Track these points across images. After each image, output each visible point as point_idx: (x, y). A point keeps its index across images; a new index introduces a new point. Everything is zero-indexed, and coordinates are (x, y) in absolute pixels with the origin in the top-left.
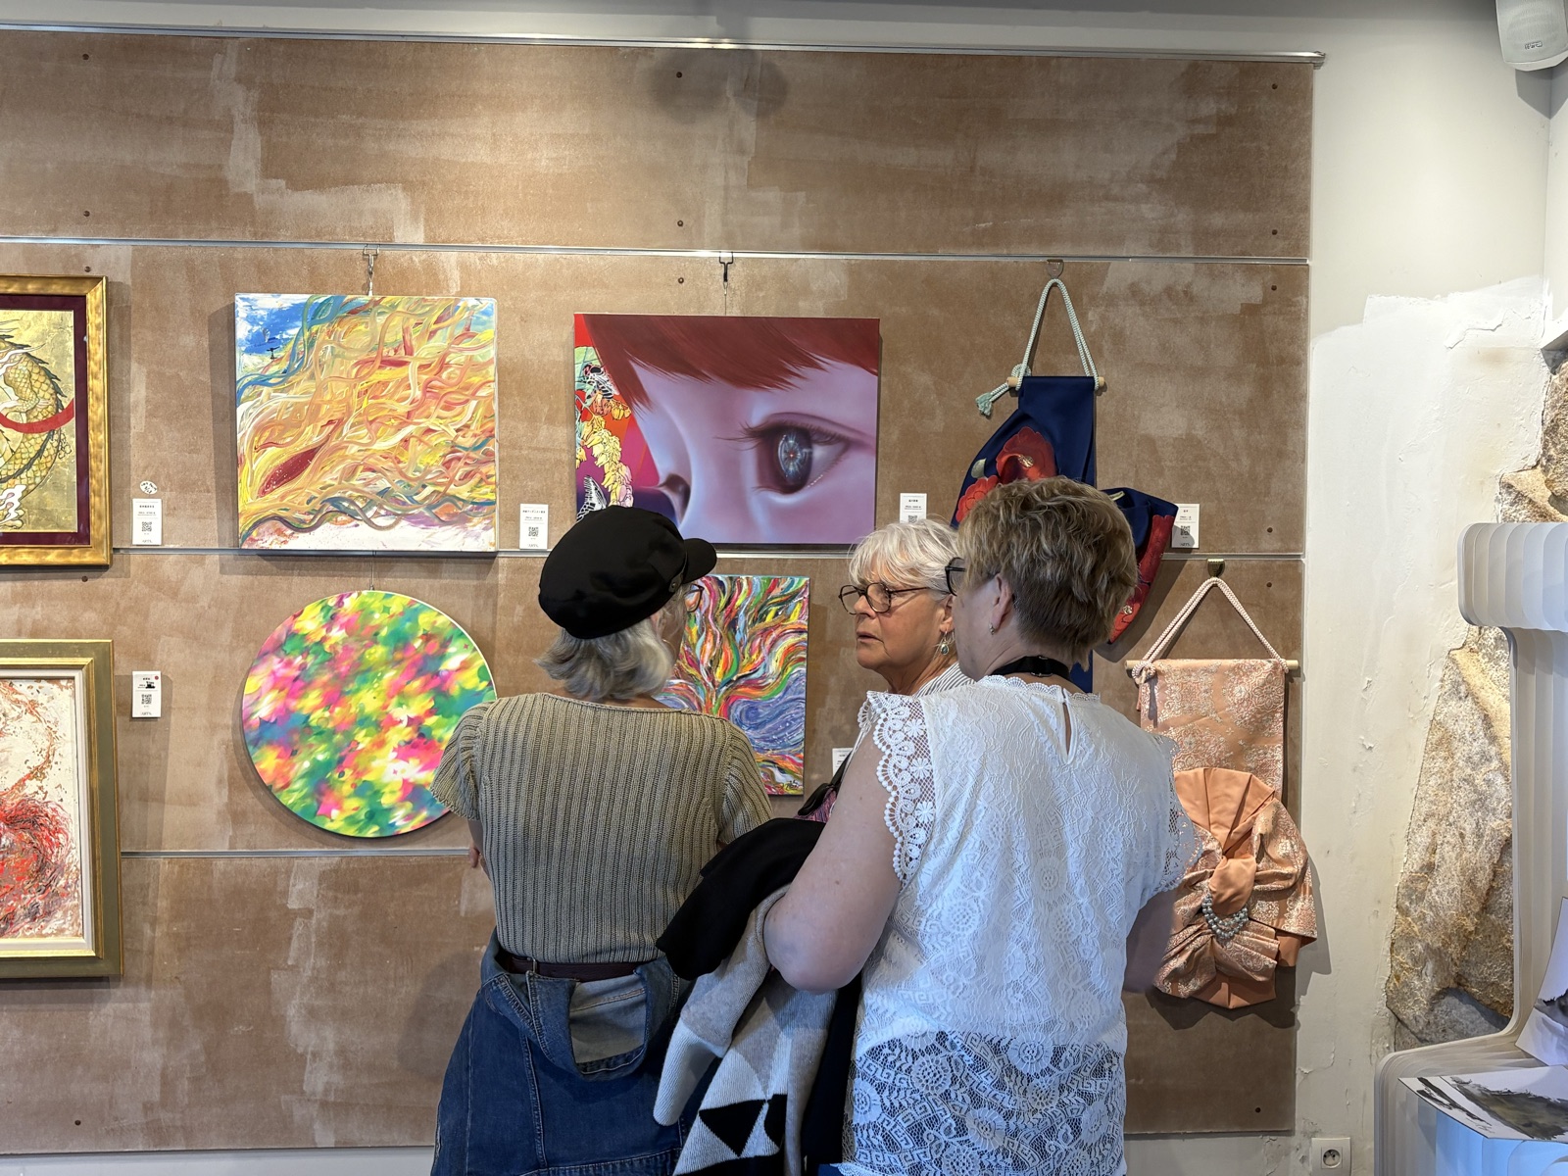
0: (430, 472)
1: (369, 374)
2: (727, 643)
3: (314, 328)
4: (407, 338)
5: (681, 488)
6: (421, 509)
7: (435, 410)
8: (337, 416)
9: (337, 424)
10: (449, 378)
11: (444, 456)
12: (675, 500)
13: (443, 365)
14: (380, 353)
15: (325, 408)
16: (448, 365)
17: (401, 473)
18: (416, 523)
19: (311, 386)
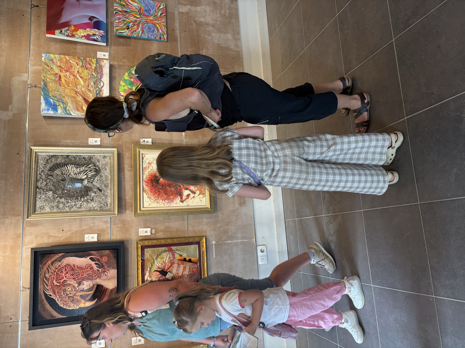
0: (89, 73)
1: (63, 84)
2: (131, 14)
3: (50, 95)
4: (53, 74)
5: (92, 18)
6: (99, 75)
7: (73, 70)
8: (74, 92)
9: (76, 93)
10: (64, 66)
11: (84, 69)
12: (95, 20)
13: (60, 67)
14: (57, 81)
15: (72, 95)
16: (60, 65)
17: (90, 79)
18: (102, 77)
19: (66, 98)
